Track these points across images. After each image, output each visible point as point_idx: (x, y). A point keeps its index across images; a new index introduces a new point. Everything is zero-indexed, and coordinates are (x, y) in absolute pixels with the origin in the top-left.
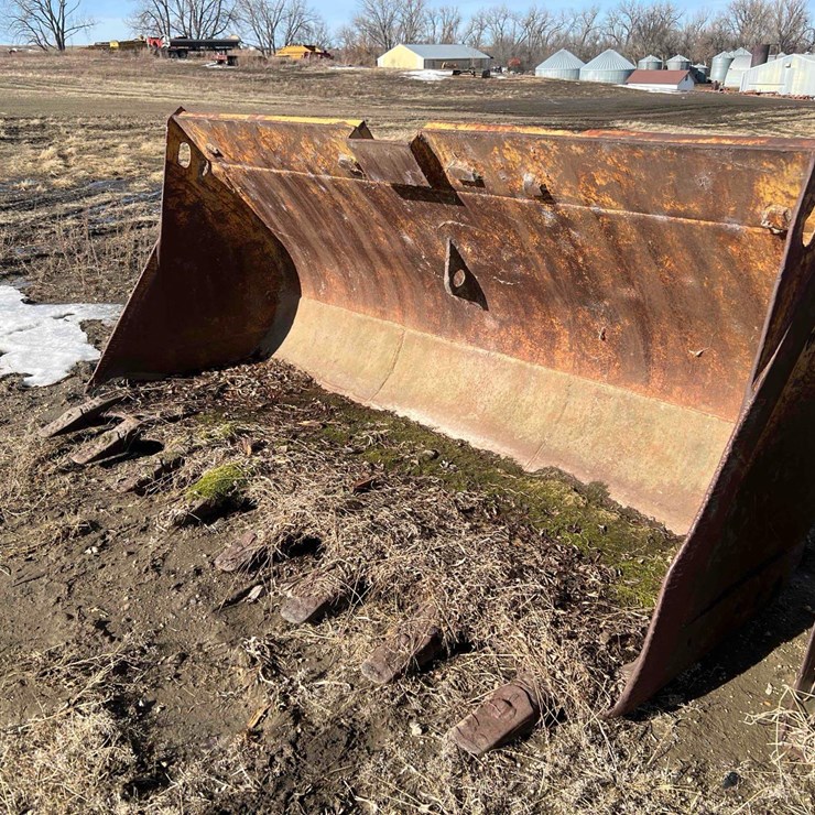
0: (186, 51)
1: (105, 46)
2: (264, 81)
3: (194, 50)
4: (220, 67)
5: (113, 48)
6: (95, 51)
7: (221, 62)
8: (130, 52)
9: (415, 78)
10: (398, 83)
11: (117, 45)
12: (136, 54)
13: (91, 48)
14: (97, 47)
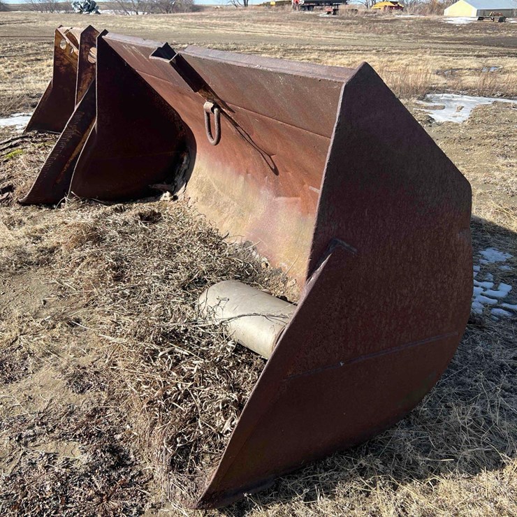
0: (313, 6)
1: (268, 4)
2: (348, 24)
3: (318, 5)
4: (328, 16)
5: (272, 5)
6: (262, 7)
7: (329, 13)
8: (280, 7)
9: (449, 22)
10: (436, 26)
11: (274, 3)
12: (283, 9)
13: (260, 5)
14: (264, 4)
